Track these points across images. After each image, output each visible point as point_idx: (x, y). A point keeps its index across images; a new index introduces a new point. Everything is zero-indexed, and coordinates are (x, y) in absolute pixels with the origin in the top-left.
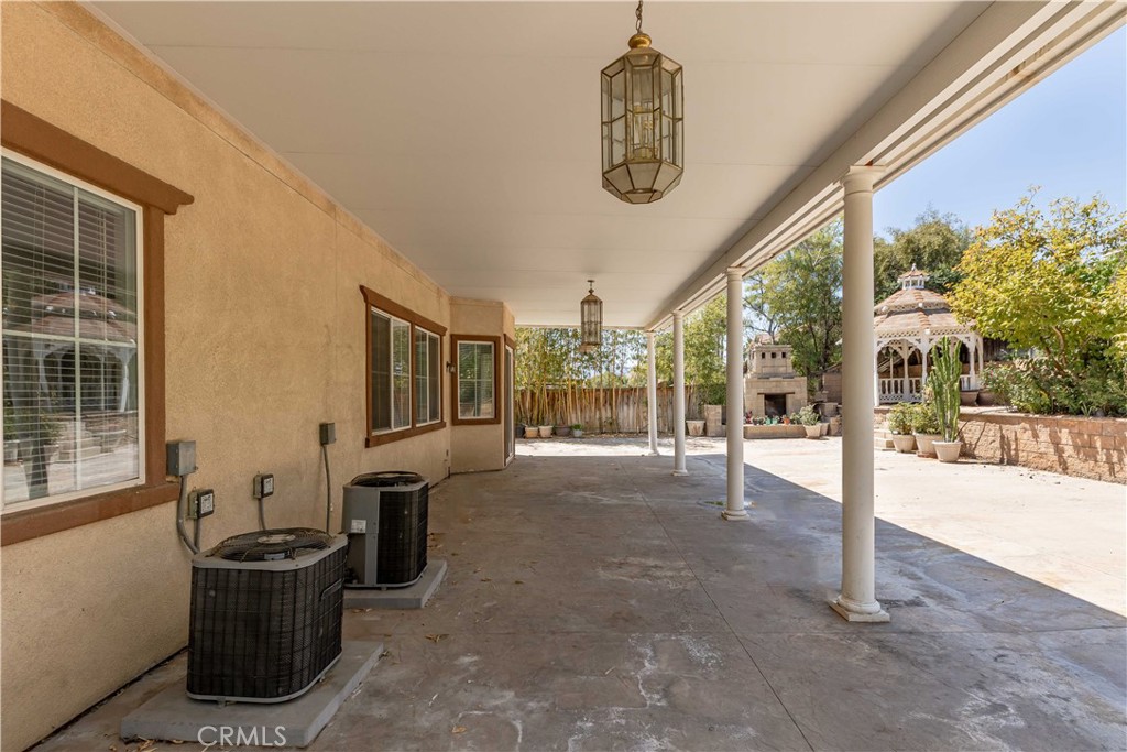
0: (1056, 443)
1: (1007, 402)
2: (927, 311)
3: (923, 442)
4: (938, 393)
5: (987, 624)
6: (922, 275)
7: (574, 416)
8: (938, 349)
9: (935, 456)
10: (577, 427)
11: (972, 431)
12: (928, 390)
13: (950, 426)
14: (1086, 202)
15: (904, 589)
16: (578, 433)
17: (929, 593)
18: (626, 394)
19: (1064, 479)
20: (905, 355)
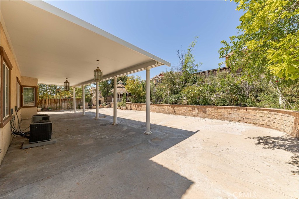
0: (136, 106)
1: (131, 102)
2: (122, 88)
3: (122, 107)
4: (123, 100)
5: (126, 123)
6: (122, 82)
7: (48, 105)
8: (124, 94)
9: (123, 109)
10: (50, 108)
11: (127, 105)
12: (122, 100)
13: (125, 105)
14: (139, 77)
15: (119, 122)
16: (50, 109)
17: (122, 122)
18: (64, 100)
19: (136, 111)
20: (119, 94)
